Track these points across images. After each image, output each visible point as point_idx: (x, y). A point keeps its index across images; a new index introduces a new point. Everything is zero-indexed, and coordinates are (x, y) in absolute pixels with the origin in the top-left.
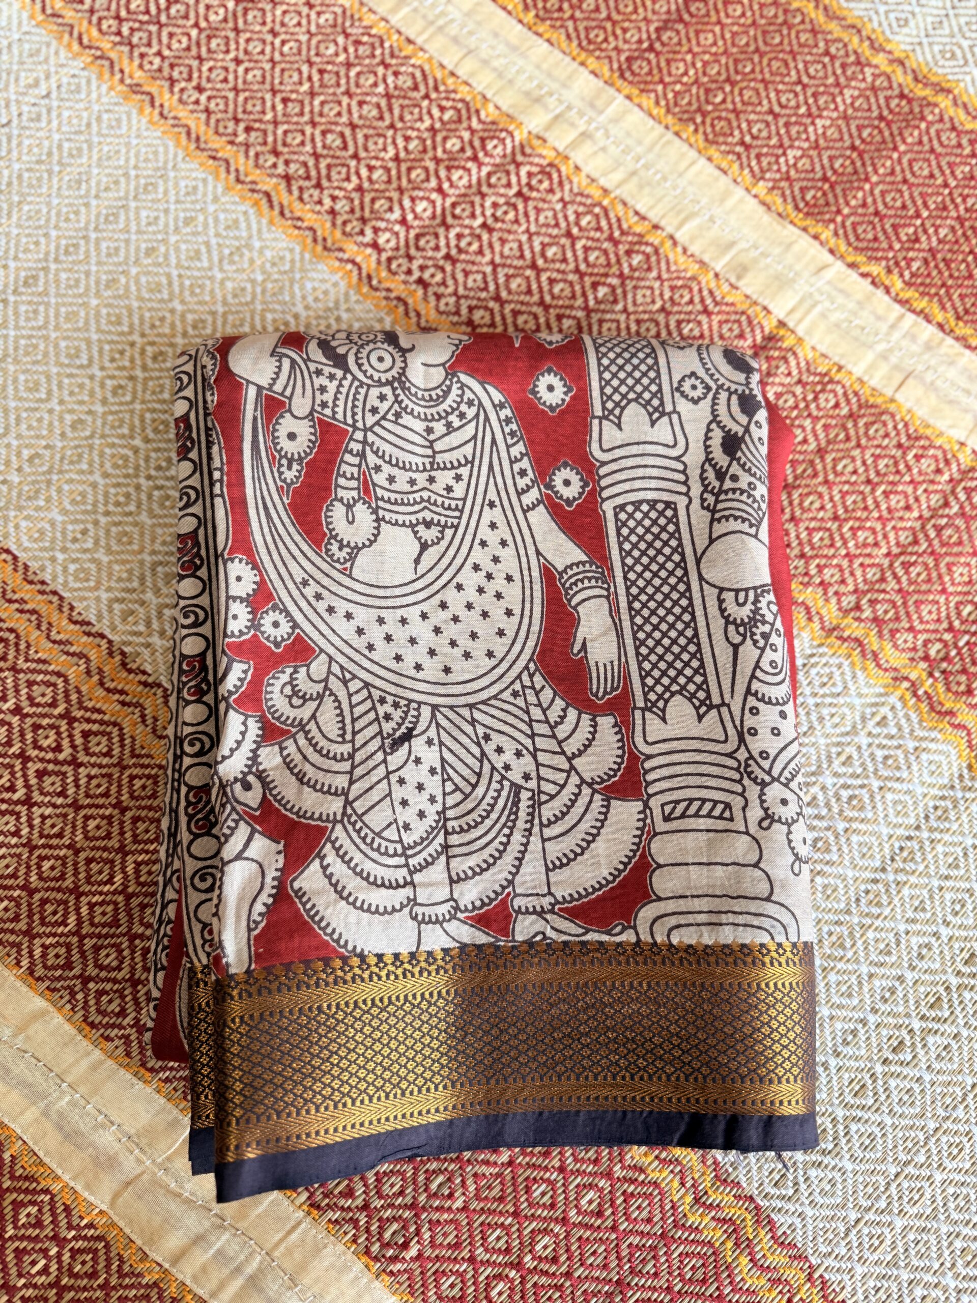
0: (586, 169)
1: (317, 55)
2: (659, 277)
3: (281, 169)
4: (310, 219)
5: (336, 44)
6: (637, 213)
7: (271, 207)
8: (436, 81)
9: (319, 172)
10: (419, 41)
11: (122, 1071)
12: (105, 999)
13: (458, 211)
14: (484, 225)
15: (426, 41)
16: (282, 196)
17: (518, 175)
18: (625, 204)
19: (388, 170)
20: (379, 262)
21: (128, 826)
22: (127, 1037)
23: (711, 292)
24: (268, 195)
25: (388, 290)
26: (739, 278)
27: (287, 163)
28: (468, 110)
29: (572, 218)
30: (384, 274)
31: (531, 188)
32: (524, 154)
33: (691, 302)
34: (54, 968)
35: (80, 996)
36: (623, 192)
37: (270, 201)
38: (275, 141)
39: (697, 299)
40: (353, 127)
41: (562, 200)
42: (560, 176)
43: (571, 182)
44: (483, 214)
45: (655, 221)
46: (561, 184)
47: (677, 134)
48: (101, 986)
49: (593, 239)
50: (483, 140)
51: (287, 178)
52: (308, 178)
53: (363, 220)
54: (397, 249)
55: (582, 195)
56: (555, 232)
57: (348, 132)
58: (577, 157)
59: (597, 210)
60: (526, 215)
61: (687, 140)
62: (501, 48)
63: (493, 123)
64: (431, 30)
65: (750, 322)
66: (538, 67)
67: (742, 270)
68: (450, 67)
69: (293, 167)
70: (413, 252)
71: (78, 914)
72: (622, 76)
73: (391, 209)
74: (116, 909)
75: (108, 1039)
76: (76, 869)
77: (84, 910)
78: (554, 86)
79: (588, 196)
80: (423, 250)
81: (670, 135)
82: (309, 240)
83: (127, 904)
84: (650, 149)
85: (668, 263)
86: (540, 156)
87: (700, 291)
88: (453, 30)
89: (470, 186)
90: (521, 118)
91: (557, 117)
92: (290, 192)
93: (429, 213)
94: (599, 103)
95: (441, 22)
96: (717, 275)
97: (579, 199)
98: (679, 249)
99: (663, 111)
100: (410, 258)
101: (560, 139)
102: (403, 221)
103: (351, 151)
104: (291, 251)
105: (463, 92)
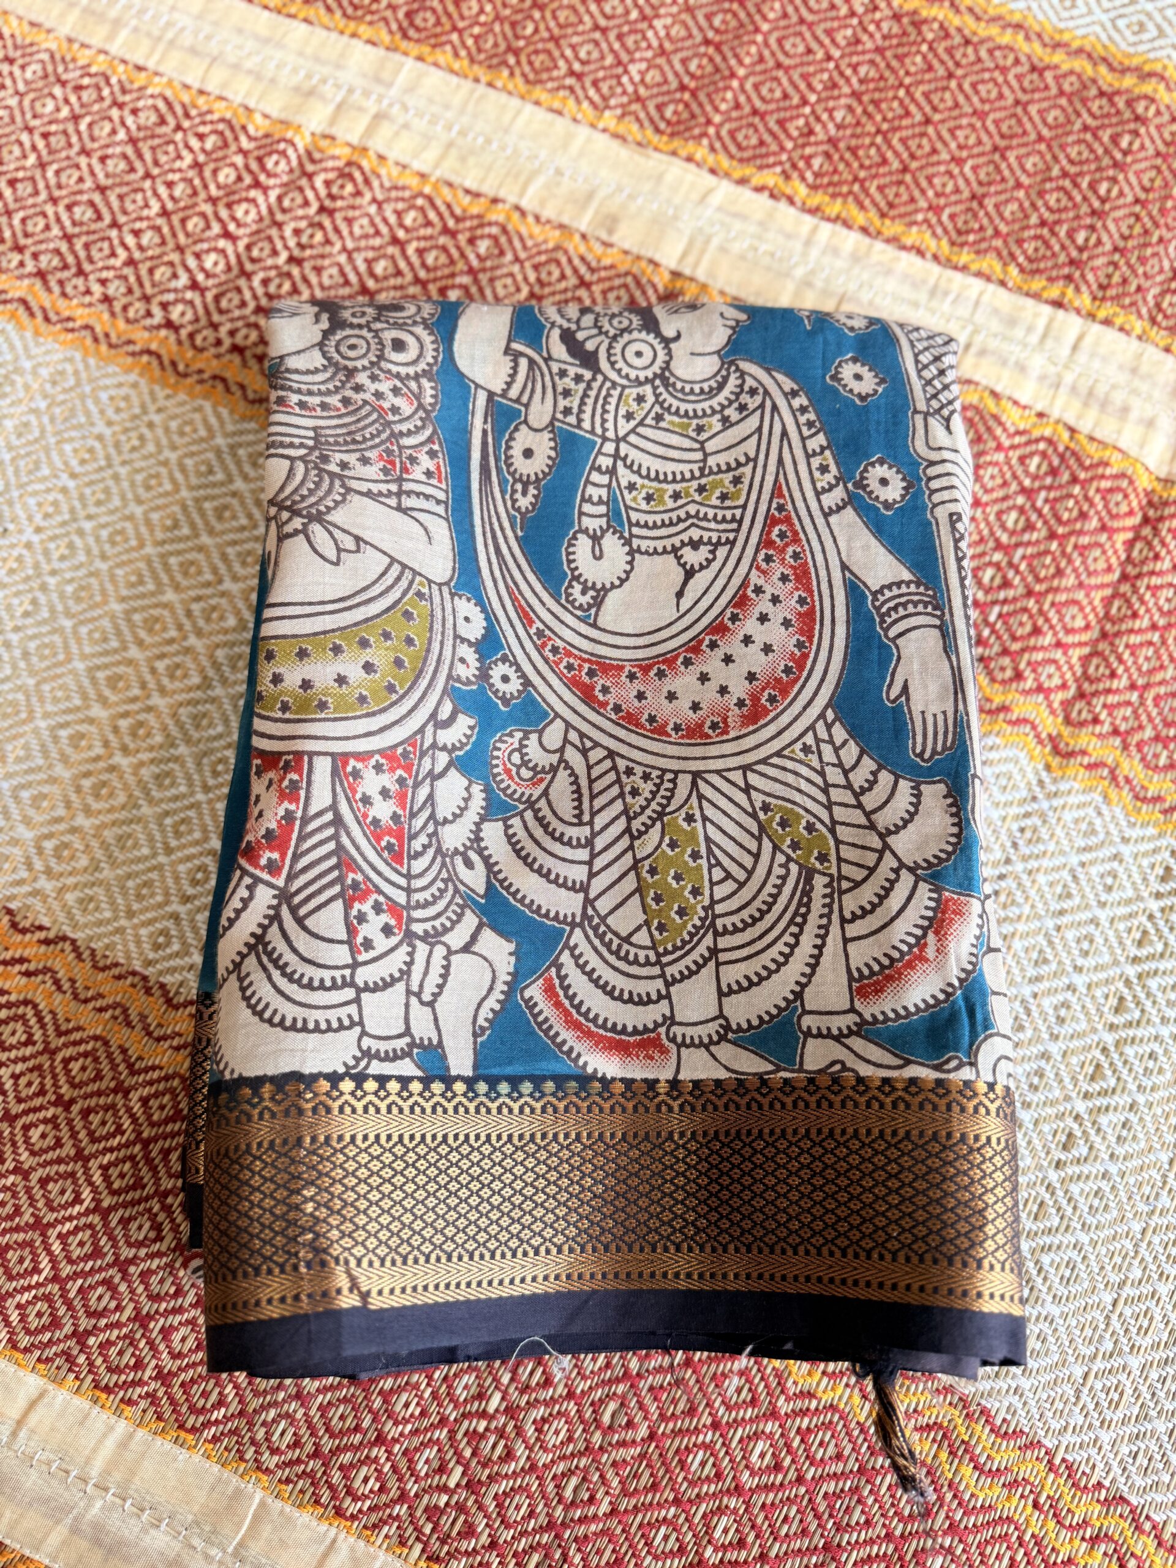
0: (392, 155)
1: (35, 116)
2: (517, 259)
3: (30, 267)
4: (82, 316)
5: (54, 97)
6: (468, 192)
7: (32, 315)
8: (184, 106)
9: (77, 257)
10: (151, 64)
11: (159, 1440)
12: (113, 1351)
13: (255, 253)
14: (291, 259)
15: (159, 62)
16: (41, 297)
17: (313, 188)
18: (450, 185)
19: (158, 229)
20: (180, 342)
21: (78, 1124)
22: (151, 1396)
23: (583, 259)
24: (23, 302)
25: (200, 371)
26: (611, 232)
27: (35, 256)
28: (232, 128)
29: (392, 219)
30: (190, 354)
31: (332, 197)
32: (313, 161)
33: (563, 277)
34: (39, 1331)
35: (82, 1359)
36: (443, 172)
37: (28, 308)
38: (14, 235)
39: (568, 272)
40: (102, 190)
41: (374, 200)
42: (363, 173)
43: (378, 176)
44: (286, 247)
45: (492, 194)
46: (367, 182)
47: (490, 85)
48: (102, 1337)
49: (425, 238)
50: (260, 160)
51: (41, 275)
52: (66, 267)
53: (147, 299)
54: (197, 320)
55: (396, 188)
56: (377, 242)
57: (97, 198)
58: (377, 144)
59: (420, 202)
60: (337, 230)
61: (504, 89)
62: (250, 45)
63: (267, 136)
64: (161, 47)
65: (638, 283)
66: (301, 54)
67: (612, 222)
68: (196, 85)
69: (44, 259)
70: (216, 318)
71: (50, 1253)
72: (405, 36)
73: (175, 276)
74: (94, 1235)
75: (130, 1402)
76: (31, 1198)
77: (56, 1247)
78: (326, 70)
79: (403, 188)
80: (228, 311)
81: (482, 89)
82: (89, 341)
83: (106, 1225)
84: (462, 111)
85: (522, 239)
86: (333, 158)
87: (570, 261)
88: (187, 40)
89: (261, 219)
90: (297, 119)
91: (339, 107)
92: (49, 290)
93: (221, 266)
94: (386, 75)
95: (170, 35)
96: (584, 237)
97: (394, 194)
98: (530, 219)
99: (466, 62)
100: (215, 326)
101: (351, 131)
102: (194, 285)
103: (108, 219)
104: (70, 360)
105: (221, 110)
